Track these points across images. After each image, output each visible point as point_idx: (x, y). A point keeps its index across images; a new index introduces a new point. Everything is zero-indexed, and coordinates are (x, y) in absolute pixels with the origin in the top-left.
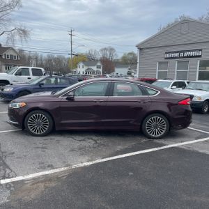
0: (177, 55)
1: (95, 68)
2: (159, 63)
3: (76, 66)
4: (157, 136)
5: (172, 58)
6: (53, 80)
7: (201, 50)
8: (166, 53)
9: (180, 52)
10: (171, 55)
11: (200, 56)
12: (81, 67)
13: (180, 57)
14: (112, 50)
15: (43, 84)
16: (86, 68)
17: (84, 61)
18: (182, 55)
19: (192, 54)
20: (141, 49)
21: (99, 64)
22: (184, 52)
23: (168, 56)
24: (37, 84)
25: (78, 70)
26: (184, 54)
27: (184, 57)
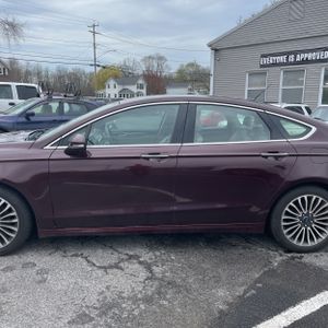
0: (282, 59)
1: (134, 89)
2: (250, 75)
3: (102, 85)
4: (310, 244)
5: (275, 65)
6: (55, 106)
8: (263, 56)
9: (288, 54)
10: (271, 60)
11: (325, 61)
12: (112, 86)
13: (288, 64)
14: (161, 58)
15: (33, 114)
16: (119, 88)
17: (116, 77)
18: (291, 59)
19: (310, 56)
20: (216, 50)
21: (141, 82)
22: (295, 53)
23: (266, 61)
24: (20, 115)
25: (108, 91)
26: (295, 58)
27: (296, 63)
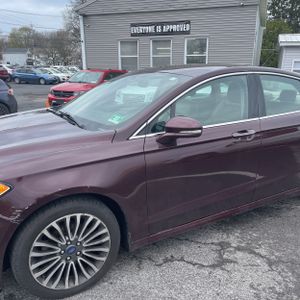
0: (150, 29)
2: (122, 43)
5: (144, 34)
7: (188, 22)
8: (133, 25)
9: (155, 24)
10: (141, 30)
11: (187, 33)
13: (156, 34)
18: (159, 29)
19: (175, 28)
22: (162, 24)
23: (136, 30)
26: (162, 28)
27: (163, 34)
